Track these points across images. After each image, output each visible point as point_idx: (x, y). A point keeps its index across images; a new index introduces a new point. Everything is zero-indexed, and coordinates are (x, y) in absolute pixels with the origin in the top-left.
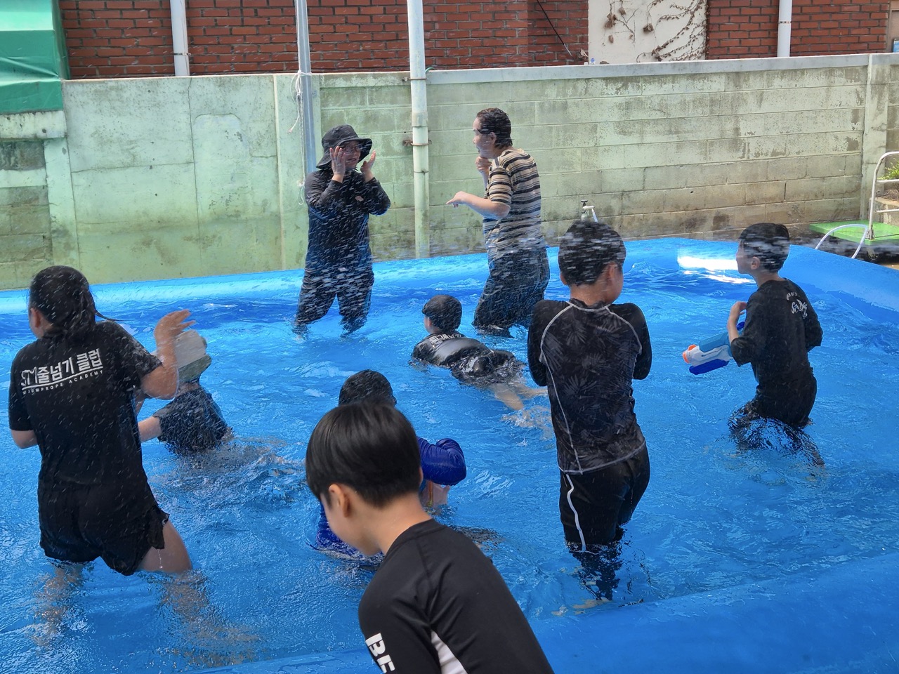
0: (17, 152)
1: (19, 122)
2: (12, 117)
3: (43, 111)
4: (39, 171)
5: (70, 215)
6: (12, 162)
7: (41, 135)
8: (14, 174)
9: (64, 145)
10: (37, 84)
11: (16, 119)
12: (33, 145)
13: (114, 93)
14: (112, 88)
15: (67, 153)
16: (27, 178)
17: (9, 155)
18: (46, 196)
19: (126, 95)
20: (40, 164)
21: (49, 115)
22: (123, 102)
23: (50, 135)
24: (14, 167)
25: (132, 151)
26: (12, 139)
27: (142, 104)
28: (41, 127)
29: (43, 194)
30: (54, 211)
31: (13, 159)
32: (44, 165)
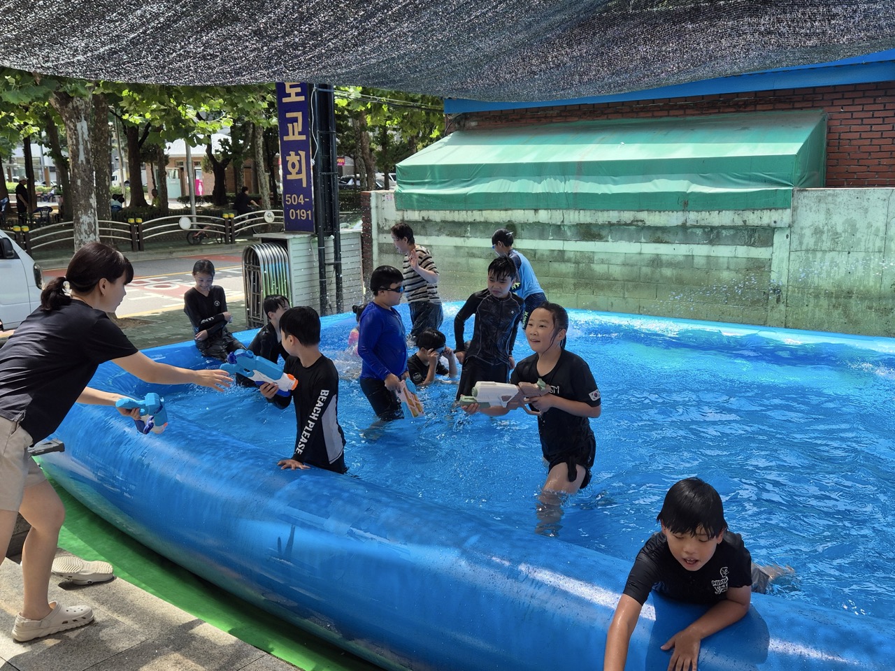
0: (756, 235)
1: (759, 215)
2: (756, 212)
3: (776, 209)
4: (768, 248)
5: (784, 280)
6: (752, 241)
7: (773, 225)
8: (753, 249)
9: (788, 232)
10: (776, 190)
11: (758, 213)
12: (768, 231)
13: (830, 198)
14: (829, 195)
15: (789, 238)
16: (760, 253)
17: (751, 237)
18: (770, 266)
19: (839, 200)
20: (770, 244)
21: (780, 211)
22: (836, 205)
23: (778, 225)
24: (753, 245)
25: (836, 240)
26: (754, 226)
27: (850, 207)
28: (773, 219)
29: (769, 264)
30: (774, 276)
31: (753, 239)
32: (772, 245)
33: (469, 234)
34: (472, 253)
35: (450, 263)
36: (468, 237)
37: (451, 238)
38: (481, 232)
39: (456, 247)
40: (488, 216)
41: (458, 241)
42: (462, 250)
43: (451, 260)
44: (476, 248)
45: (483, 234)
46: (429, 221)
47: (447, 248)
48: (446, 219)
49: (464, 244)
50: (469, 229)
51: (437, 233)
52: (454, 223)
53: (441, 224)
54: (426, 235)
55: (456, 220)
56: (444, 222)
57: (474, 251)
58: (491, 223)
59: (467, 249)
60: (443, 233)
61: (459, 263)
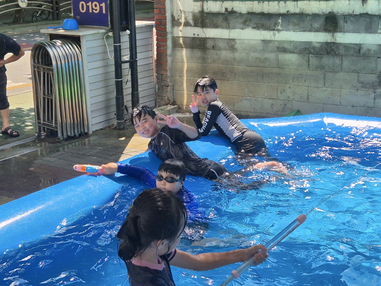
33: (279, 27)
34: (283, 48)
35: (257, 58)
36: (278, 30)
37: (258, 32)
38: (295, 25)
39: (264, 41)
40: (304, 7)
41: (267, 35)
42: (271, 45)
43: (258, 55)
44: (287, 42)
45: (297, 27)
46: (233, 12)
47: (253, 42)
48: (254, 11)
49: (273, 38)
50: (280, 21)
51: (241, 26)
52: (262, 15)
53: (247, 16)
54: (228, 27)
55: (266, 11)
56: (251, 13)
57: (286, 46)
58: (308, 15)
59: (276, 44)
60: (248, 26)
61: (266, 59)
